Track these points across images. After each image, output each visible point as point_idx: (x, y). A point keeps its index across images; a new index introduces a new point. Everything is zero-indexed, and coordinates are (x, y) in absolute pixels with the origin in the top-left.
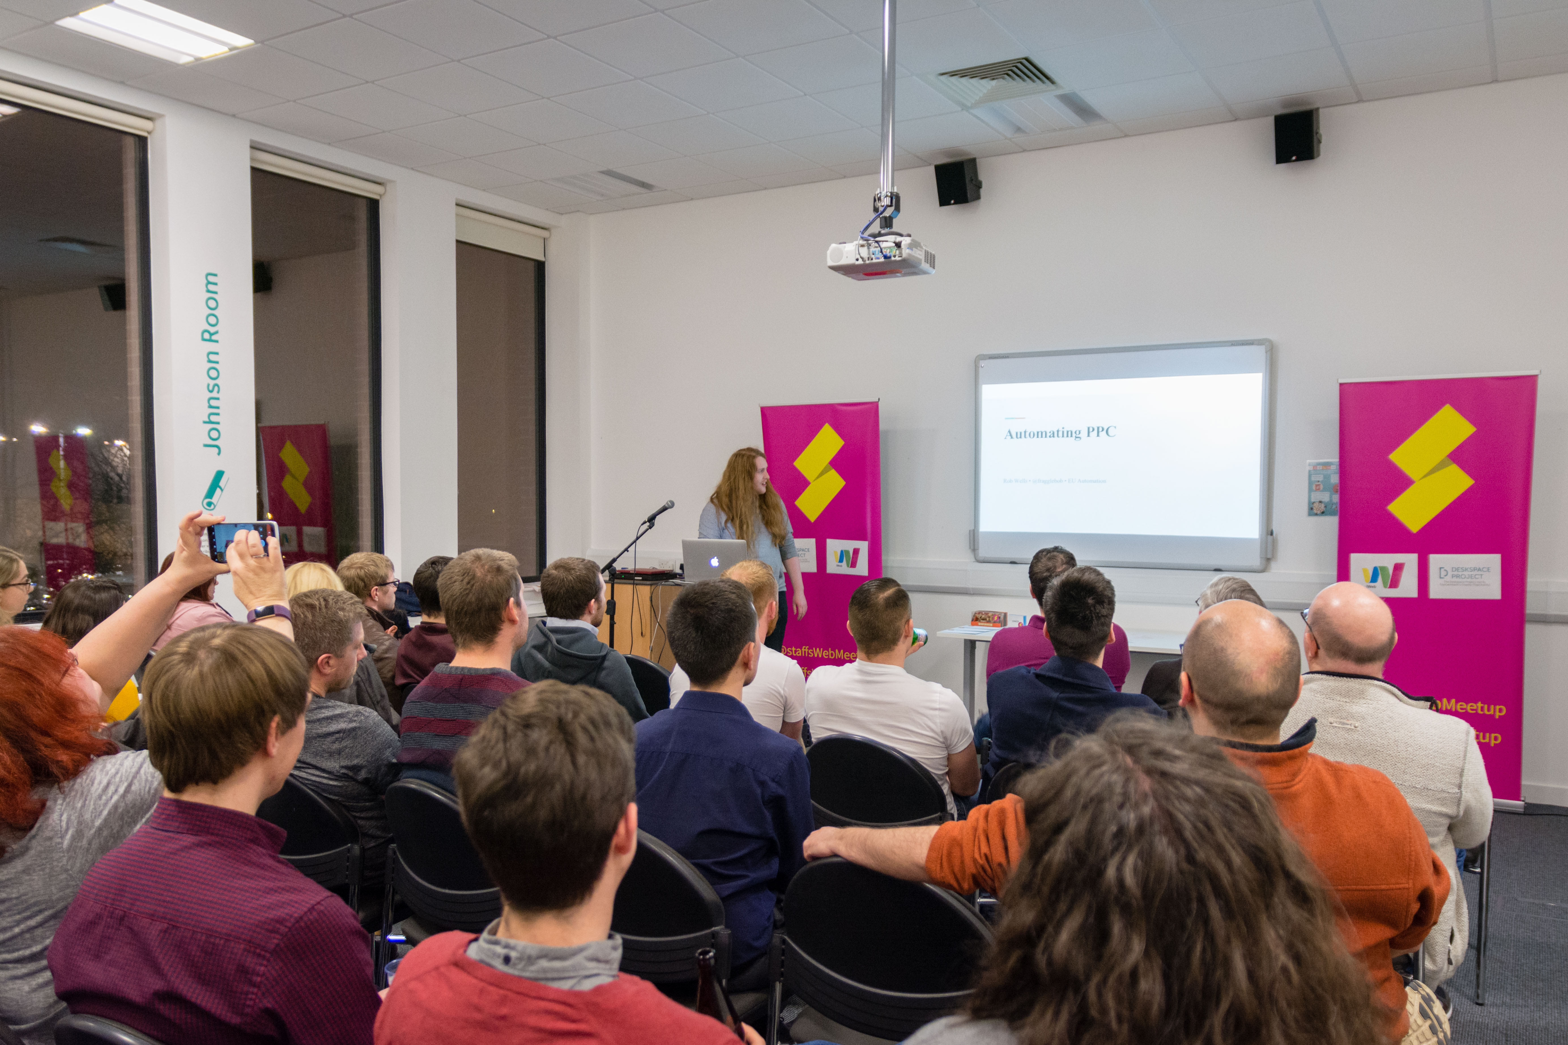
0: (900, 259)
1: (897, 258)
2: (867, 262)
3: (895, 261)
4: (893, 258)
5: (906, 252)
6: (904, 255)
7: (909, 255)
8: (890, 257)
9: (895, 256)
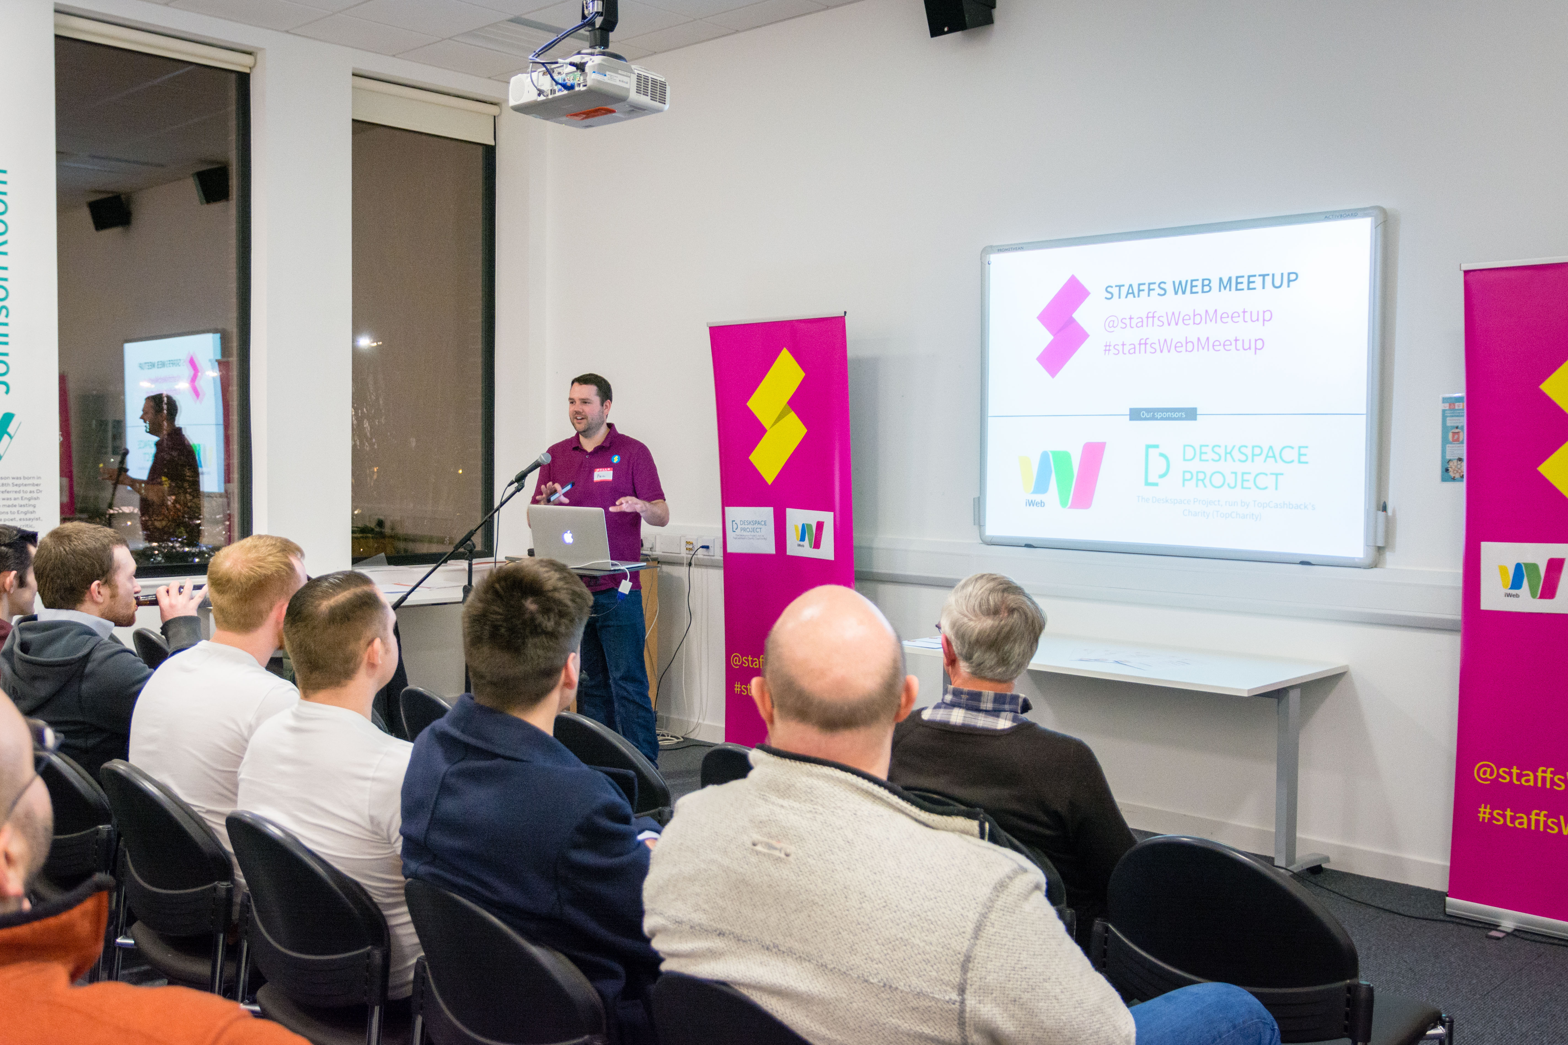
0: (585, 88)
1: (582, 88)
2: (550, 97)
3: (580, 92)
4: (577, 89)
5: (592, 78)
6: (589, 83)
7: (599, 81)
8: (571, 87)
9: (579, 85)
